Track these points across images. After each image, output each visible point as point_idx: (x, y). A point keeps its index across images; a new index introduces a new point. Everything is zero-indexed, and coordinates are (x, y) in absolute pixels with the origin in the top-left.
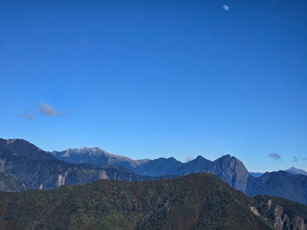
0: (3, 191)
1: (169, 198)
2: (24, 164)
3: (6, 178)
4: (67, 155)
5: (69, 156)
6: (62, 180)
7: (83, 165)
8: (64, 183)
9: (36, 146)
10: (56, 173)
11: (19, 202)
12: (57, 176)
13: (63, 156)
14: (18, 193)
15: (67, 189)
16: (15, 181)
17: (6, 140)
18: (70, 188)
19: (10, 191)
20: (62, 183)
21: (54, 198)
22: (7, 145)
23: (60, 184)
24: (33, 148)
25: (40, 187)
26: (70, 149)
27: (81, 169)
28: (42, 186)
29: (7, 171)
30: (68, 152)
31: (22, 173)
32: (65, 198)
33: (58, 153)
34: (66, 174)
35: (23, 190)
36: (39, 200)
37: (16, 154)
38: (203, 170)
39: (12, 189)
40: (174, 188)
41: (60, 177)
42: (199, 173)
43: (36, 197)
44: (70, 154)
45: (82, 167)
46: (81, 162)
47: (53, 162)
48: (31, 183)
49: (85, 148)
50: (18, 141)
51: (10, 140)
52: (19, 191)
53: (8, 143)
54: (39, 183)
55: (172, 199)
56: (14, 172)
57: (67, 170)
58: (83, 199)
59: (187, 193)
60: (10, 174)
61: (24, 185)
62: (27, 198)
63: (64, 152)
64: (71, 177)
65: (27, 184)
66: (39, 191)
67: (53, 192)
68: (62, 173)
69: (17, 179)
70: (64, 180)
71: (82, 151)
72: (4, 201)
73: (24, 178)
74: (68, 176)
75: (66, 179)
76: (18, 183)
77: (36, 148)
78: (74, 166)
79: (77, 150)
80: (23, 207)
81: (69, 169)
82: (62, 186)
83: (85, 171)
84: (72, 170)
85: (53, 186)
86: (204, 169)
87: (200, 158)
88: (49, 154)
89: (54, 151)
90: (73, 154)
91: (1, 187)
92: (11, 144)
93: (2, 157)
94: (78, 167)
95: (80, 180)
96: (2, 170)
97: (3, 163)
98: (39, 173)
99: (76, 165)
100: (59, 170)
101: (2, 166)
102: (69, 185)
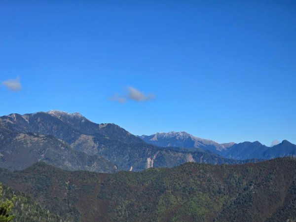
0: (97, 172)
1: (254, 181)
2: (115, 146)
3: (99, 159)
4: (155, 139)
5: (157, 140)
6: (151, 163)
7: (170, 149)
8: (152, 166)
9: (126, 130)
10: (145, 156)
11: (112, 182)
12: (146, 159)
13: (151, 140)
14: (110, 174)
15: (156, 171)
16: (107, 163)
17: (98, 124)
18: (158, 171)
19: (102, 172)
20: (150, 165)
21: (144, 179)
22: (100, 129)
23: (149, 167)
24: (123, 132)
25: (130, 169)
26: (158, 134)
27: (168, 152)
28: (132, 168)
29: (100, 153)
30: (156, 136)
31: (114, 155)
32: (153, 180)
33: (147, 137)
34: (155, 157)
35: (114, 171)
36: (129, 181)
37: (108, 138)
38: (288, 154)
39: (104, 170)
40: (259, 171)
41: (149, 160)
42: (284, 157)
43: (127, 178)
44: (158, 138)
46: (169, 146)
47: (141, 145)
48: (122, 165)
49: (172, 132)
50: (109, 125)
51: (102, 124)
52: (111, 172)
53: (100, 127)
54: (130, 165)
55: (257, 183)
56: (106, 155)
57: (155, 153)
58: (170, 181)
59: (272, 176)
60: (103, 157)
61: (115, 166)
62: (118, 179)
63: (152, 136)
64: (159, 160)
65: (118, 165)
66: (129, 172)
67: (142, 174)
68: (151, 156)
69: (109, 161)
71: (169, 135)
72: (98, 181)
73: (115, 160)
74: (156, 159)
75: (154, 161)
76: (110, 164)
77: (126, 132)
78: (162, 149)
79: (164, 134)
80: (115, 187)
81: (159, 152)
82: (151, 168)
83: (172, 154)
85: (142, 168)
86: (290, 153)
87: (285, 142)
88: (138, 138)
89: (143, 135)
90: (161, 138)
91: (94, 168)
92: (103, 128)
93: (95, 140)
94: (165, 151)
95: (167, 162)
96: (95, 153)
97: (96, 146)
98: (129, 155)
99: (164, 148)
100: (147, 153)
101: (95, 149)
102: (157, 167)
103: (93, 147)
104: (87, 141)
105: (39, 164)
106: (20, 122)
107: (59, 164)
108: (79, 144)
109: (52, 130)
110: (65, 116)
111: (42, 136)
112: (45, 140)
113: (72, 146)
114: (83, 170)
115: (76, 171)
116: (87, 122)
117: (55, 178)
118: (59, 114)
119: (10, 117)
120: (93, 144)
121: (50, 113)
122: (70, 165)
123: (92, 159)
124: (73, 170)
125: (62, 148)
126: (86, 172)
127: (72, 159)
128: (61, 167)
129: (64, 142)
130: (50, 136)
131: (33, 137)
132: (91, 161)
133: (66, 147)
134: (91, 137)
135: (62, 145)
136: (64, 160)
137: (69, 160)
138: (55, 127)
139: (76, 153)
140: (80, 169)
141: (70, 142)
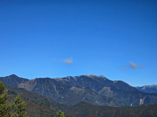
0: (113, 106)
2: (122, 93)
3: (114, 100)
4: (144, 88)
5: (145, 89)
6: (142, 101)
7: (153, 94)
8: (143, 103)
9: (128, 84)
10: (139, 98)
11: (121, 112)
12: (140, 99)
13: (142, 89)
14: (120, 108)
15: (145, 106)
16: (118, 101)
17: (113, 81)
18: (146, 106)
19: (116, 107)
20: (142, 103)
21: (139, 111)
22: (114, 83)
23: (141, 104)
24: (126, 85)
25: (131, 105)
26: (146, 86)
27: (152, 96)
28: (132, 104)
29: (114, 97)
30: (144, 87)
31: (122, 97)
32: (144, 111)
33: (139, 88)
34: (144, 98)
35: (122, 106)
36: (130, 111)
37: (118, 88)
39: (117, 106)
41: (141, 100)
43: (129, 110)
44: (145, 88)
45: (152, 95)
46: (152, 92)
47: (137, 92)
48: (126, 103)
49: (153, 85)
50: (119, 81)
51: (115, 81)
52: (120, 107)
53: (114, 82)
54: (130, 103)
56: (118, 97)
57: (144, 96)
58: (153, 112)
60: (116, 98)
61: (123, 104)
62: (124, 110)
63: (142, 87)
64: (147, 100)
65: (124, 103)
67: (137, 108)
68: (142, 98)
69: (119, 101)
70: (143, 102)
71: (152, 86)
72: (113, 111)
73: (123, 100)
74: (145, 99)
75: (144, 101)
76: (120, 102)
77: (128, 85)
78: (148, 94)
79: (149, 86)
80: (123, 115)
81: (146, 96)
82: (142, 105)
83: (154, 97)
84: (147, 96)
85: (138, 105)
88: (135, 88)
89: (137, 87)
90: (147, 88)
91: (111, 104)
92: (116, 83)
93: (111, 90)
94: (150, 95)
95: (152, 101)
96: (112, 96)
97: (112, 93)
98: (130, 97)
99: (149, 94)
100: (140, 96)
101: (111, 94)
102: (146, 104)
103: (111, 93)
104: (107, 90)
105: (83, 102)
106: (72, 81)
107: (93, 102)
108: (103, 92)
109: (88, 84)
110: (95, 77)
111: (84, 87)
112: (85, 90)
113: (99, 93)
114: (105, 105)
115: (101, 106)
116: (107, 80)
117: (90, 109)
118: (92, 76)
119: (67, 78)
120: (110, 91)
121: (88, 76)
122: (98, 103)
123: (110, 100)
124: (100, 106)
125: (94, 94)
126: (107, 107)
127: (99, 99)
128: (93, 104)
129: (95, 91)
130: (88, 88)
131: (79, 88)
132: (109, 101)
133: (96, 93)
134: (109, 88)
135: (94, 92)
136: (95, 100)
137: (98, 100)
138: (90, 83)
139: (102, 96)
140: (104, 105)
141: (98, 90)
